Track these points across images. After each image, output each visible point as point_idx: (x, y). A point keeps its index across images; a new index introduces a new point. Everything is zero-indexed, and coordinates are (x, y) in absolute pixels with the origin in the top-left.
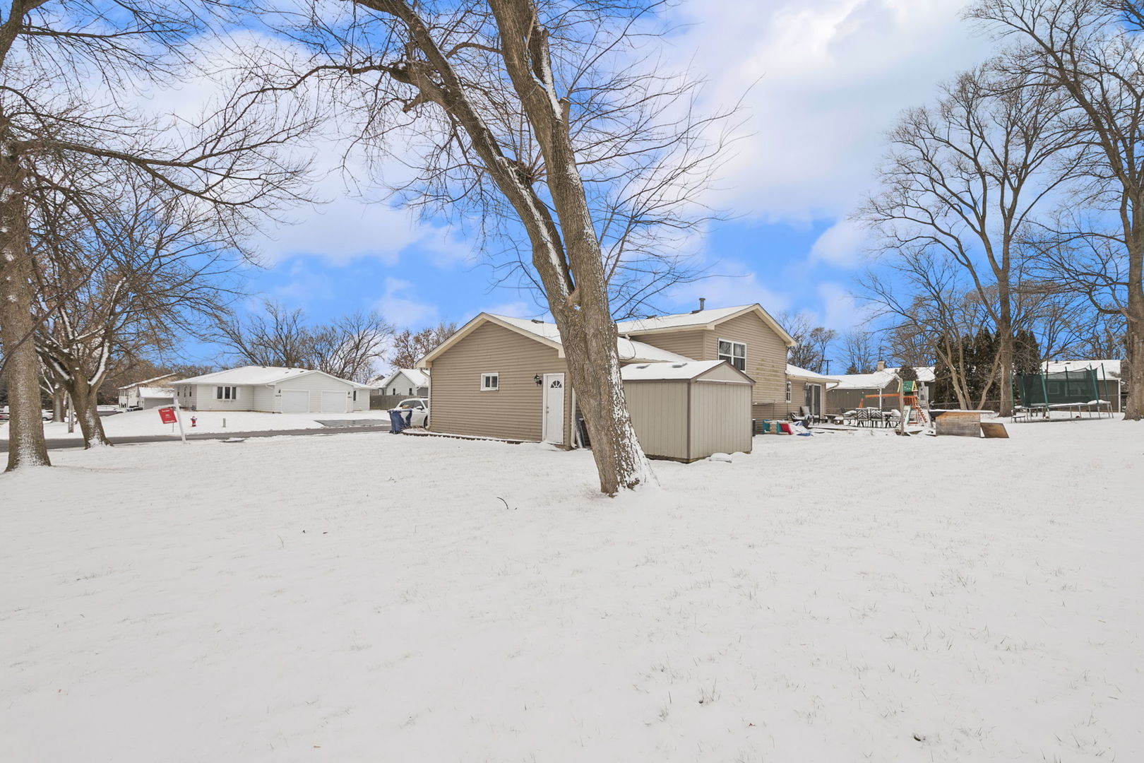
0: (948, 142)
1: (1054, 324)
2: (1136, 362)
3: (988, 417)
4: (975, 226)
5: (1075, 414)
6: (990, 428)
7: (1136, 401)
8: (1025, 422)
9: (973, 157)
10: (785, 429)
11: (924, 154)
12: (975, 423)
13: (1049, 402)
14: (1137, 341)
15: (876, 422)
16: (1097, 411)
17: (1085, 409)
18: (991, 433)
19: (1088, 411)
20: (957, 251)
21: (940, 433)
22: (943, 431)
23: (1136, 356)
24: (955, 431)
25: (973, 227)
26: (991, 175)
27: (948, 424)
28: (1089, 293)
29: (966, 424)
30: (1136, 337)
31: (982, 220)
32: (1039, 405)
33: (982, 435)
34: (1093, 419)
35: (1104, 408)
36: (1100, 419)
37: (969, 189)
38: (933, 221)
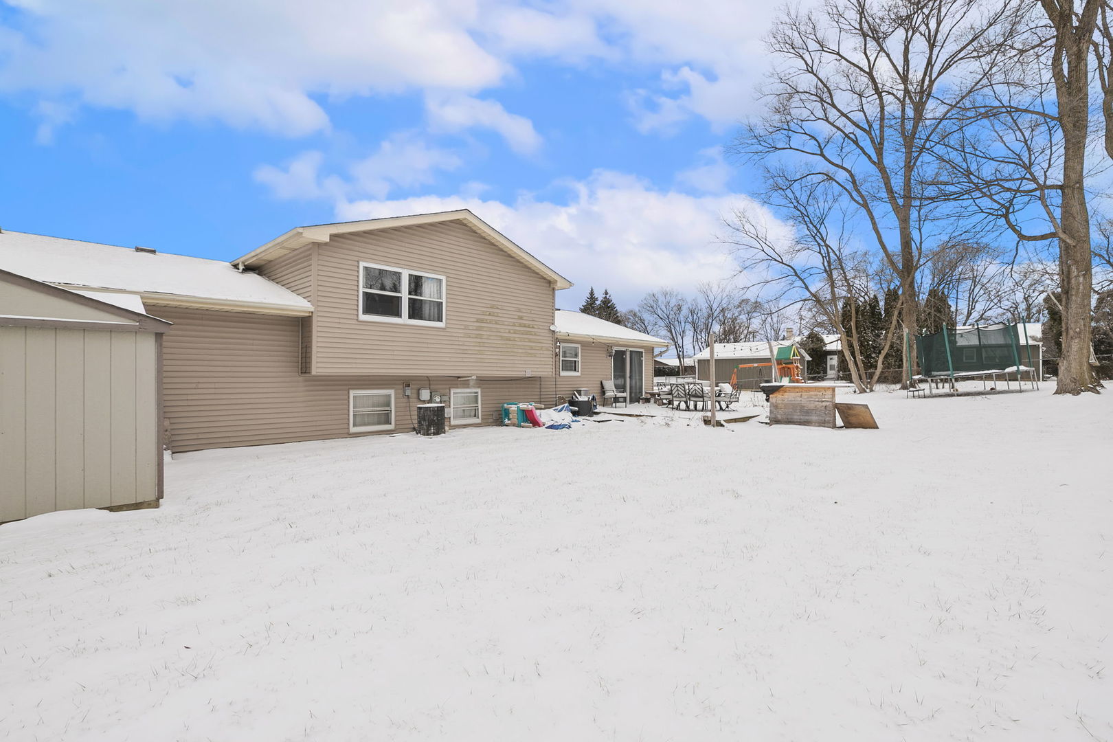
0: (838, 54)
1: (973, 291)
2: (1073, 306)
3: (845, 393)
4: (872, 156)
5: (990, 384)
6: (851, 412)
7: (1073, 365)
8: (925, 397)
9: (868, 70)
10: (529, 419)
11: (807, 64)
12: (824, 404)
13: (953, 370)
14: (1075, 274)
15: (696, 402)
16: (1017, 380)
17: (1000, 377)
18: (853, 420)
19: (1006, 380)
20: (849, 186)
21: (774, 421)
22: (779, 417)
23: (1074, 297)
24: (796, 417)
25: (869, 157)
26: (889, 93)
27: (786, 406)
28: (1006, 216)
29: (812, 406)
30: (1073, 268)
31: (879, 150)
32: (943, 374)
33: (839, 422)
34: (1012, 392)
35: (1026, 376)
36: (1021, 391)
37: (862, 108)
38: (821, 150)
